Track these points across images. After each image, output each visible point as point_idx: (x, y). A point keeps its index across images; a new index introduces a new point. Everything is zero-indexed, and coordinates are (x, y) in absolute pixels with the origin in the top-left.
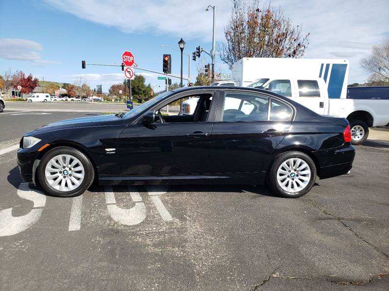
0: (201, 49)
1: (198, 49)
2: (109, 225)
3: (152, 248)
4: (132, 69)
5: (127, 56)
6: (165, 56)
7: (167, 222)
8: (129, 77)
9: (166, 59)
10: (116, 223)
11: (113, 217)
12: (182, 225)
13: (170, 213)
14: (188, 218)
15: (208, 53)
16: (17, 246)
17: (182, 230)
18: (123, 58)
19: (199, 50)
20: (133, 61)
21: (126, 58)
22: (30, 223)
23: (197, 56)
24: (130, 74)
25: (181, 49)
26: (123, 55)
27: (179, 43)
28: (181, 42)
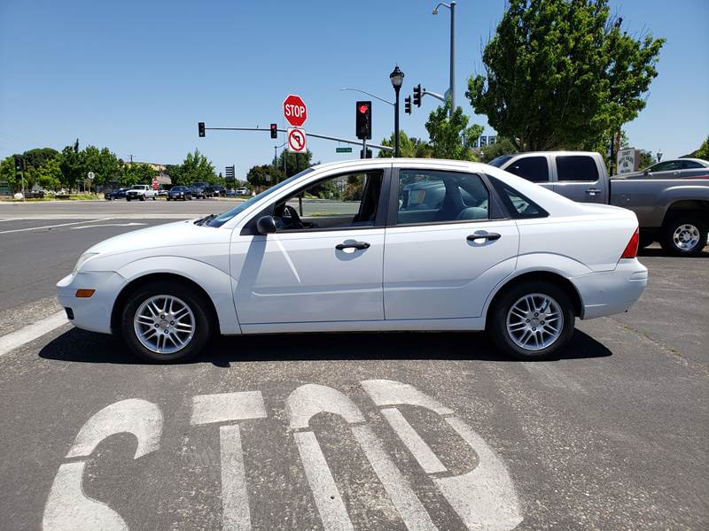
0: (422, 91)
1: (417, 90)
4: (303, 131)
5: (292, 106)
6: (359, 104)
8: (298, 147)
9: (363, 110)
15: (440, 99)
18: (286, 110)
19: (419, 92)
20: (304, 114)
21: (290, 109)
23: (415, 103)
24: (299, 141)
25: (394, 86)
26: (285, 104)
27: (392, 75)
28: (396, 73)
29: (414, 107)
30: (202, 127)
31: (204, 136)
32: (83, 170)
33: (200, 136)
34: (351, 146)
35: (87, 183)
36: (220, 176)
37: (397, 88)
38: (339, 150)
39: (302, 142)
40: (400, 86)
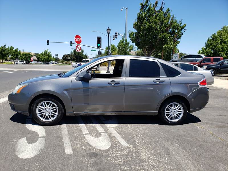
2: (90, 150)
3: (123, 167)
4: (80, 46)
6: (98, 37)
7: (125, 147)
10: (94, 148)
11: (90, 143)
12: (136, 149)
13: (125, 141)
14: (138, 144)
15: (122, 36)
16: (37, 166)
17: (137, 153)
18: (75, 39)
19: (117, 34)
20: (81, 41)
21: (77, 39)
22: (40, 148)
23: (116, 37)
24: (79, 48)
25: (108, 33)
26: (75, 37)
27: (107, 30)
28: (108, 30)
29: (115, 38)
30: (48, 42)
31: (48, 44)
32: (7, 54)
33: (47, 44)
34: (96, 49)
35: (9, 58)
36: (53, 57)
37: (109, 34)
38: (92, 50)
39: (80, 49)
40: (109, 33)
